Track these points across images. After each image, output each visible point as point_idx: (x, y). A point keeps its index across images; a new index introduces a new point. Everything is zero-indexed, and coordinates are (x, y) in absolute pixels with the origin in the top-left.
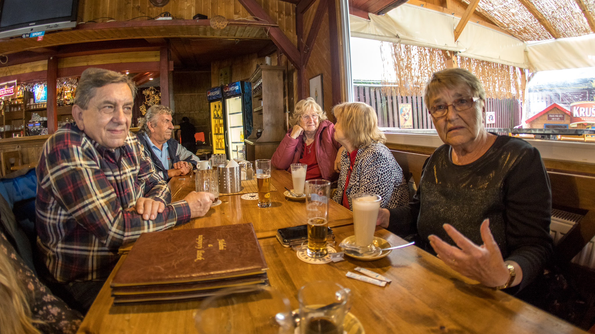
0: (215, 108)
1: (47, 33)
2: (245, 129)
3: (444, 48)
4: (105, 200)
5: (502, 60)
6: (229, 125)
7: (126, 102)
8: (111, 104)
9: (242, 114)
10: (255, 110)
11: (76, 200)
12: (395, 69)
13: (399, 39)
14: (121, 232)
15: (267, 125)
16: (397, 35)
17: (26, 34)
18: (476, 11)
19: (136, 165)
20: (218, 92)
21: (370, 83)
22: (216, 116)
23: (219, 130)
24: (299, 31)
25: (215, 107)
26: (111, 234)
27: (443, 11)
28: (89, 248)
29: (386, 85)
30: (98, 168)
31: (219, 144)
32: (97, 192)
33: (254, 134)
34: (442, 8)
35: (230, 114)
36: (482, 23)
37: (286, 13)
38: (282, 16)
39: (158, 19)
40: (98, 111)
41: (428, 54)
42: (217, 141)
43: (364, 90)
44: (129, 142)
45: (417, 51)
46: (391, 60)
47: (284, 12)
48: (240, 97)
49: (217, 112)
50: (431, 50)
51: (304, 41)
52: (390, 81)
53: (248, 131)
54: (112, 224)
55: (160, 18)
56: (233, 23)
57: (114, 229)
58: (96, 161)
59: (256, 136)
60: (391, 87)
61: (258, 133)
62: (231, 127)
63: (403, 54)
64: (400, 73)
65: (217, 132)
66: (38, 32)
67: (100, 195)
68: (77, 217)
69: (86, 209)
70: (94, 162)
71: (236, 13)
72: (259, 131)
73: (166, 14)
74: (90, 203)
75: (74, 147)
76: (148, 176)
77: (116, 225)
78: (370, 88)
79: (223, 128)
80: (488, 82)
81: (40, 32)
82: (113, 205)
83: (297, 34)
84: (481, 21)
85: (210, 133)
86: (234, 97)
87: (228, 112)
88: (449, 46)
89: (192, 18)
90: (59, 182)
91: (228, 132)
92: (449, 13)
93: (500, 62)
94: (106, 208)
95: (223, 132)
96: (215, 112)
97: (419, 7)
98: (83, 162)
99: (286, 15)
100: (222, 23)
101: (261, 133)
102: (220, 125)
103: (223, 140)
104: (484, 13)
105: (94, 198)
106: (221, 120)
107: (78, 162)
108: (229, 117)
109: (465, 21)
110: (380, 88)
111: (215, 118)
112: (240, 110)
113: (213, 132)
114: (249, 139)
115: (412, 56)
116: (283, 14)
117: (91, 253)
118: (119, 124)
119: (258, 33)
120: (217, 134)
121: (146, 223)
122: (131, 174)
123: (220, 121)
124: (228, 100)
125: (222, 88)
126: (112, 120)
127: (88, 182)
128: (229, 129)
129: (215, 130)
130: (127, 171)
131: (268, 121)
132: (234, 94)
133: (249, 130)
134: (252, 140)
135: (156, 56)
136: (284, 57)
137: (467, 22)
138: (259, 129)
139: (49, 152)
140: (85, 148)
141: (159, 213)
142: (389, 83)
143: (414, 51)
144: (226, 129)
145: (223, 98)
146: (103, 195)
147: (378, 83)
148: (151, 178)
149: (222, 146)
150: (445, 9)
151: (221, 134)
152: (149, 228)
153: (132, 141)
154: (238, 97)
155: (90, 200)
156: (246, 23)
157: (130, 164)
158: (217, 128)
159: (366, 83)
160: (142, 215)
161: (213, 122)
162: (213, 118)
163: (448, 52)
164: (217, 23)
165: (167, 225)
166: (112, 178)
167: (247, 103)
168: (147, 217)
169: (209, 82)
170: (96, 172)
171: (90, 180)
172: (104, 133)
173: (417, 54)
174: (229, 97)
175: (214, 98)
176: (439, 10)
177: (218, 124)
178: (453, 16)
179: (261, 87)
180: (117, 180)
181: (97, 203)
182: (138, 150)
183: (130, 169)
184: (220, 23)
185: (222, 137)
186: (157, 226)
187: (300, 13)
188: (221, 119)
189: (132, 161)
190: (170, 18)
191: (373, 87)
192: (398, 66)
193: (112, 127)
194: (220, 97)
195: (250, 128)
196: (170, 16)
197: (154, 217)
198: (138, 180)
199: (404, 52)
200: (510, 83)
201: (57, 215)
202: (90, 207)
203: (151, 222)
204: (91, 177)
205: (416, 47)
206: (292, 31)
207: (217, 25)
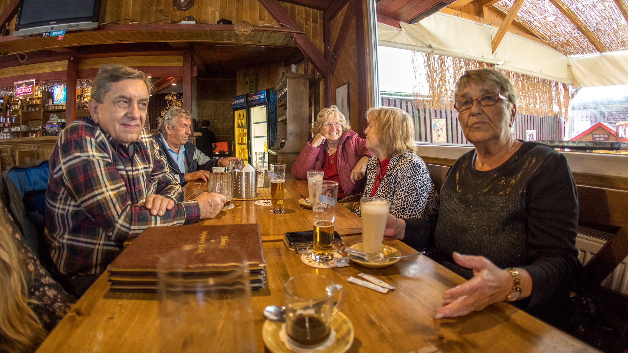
0: (239, 117)
1: (68, 32)
2: (269, 139)
3: (481, 60)
4: (115, 192)
5: (544, 75)
6: (253, 134)
7: (141, 97)
8: (127, 99)
9: (266, 123)
10: (280, 119)
11: (86, 190)
12: (428, 81)
13: (432, 50)
14: (127, 225)
15: (291, 135)
16: (430, 45)
17: (46, 33)
18: (514, 21)
19: (149, 163)
20: (242, 101)
21: (401, 95)
22: (240, 125)
23: (242, 139)
24: (326, 39)
25: (240, 115)
26: (118, 226)
27: (479, 21)
28: (95, 241)
29: (418, 98)
30: (110, 161)
31: (242, 154)
32: (107, 184)
33: (277, 144)
34: (478, 18)
35: (254, 123)
36: (521, 35)
37: (313, 20)
38: (309, 23)
39: (181, 23)
40: (112, 105)
41: (463, 66)
42: (240, 151)
43: (395, 102)
44: (144, 140)
45: (452, 63)
46: (423, 71)
47: (311, 20)
48: (265, 107)
49: (241, 120)
50: (467, 62)
51: (331, 49)
52: (422, 94)
53: (272, 142)
54: (119, 217)
55: (183, 22)
56: (257, 28)
57: (121, 221)
58: (108, 153)
59: (280, 147)
60: (423, 101)
61: (282, 143)
62: (255, 137)
63: (437, 66)
64: (433, 85)
65: (240, 142)
66: (59, 31)
67: (110, 187)
68: (85, 207)
69: (95, 199)
70: (106, 155)
71: (261, 19)
72: (283, 141)
73: (190, 18)
74: (100, 194)
75: (88, 138)
76: (161, 176)
77: (123, 217)
78: (401, 100)
79: (246, 137)
80: (528, 98)
81: (61, 31)
82: (122, 198)
83: (324, 41)
84: (520, 32)
85: (233, 142)
86: (259, 106)
87: (252, 122)
88: (486, 57)
89: (216, 23)
90: (71, 171)
91: (251, 142)
92: (486, 23)
93: (541, 76)
94: (115, 200)
95: (246, 142)
96: (239, 121)
97: (454, 16)
98: (95, 154)
99: (313, 23)
100: (246, 29)
101: (284, 143)
102: (244, 134)
103: (247, 150)
104: (524, 23)
105: (104, 189)
106: (245, 130)
107: (91, 153)
108: (253, 126)
109: (503, 32)
110: (410, 100)
111: (239, 127)
112: (265, 120)
113: (237, 142)
114: (273, 150)
115: (446, 68)
116: (309, 21)
117: (97, 247)
118: (133, 119)
119: (284, 40)
120: (240, 144)
121: (153, 218)
122: (143, 171)
123: (243, 130)
124: (252, 109)
125: (247, 96)
126: (126, 115)
127: (99, 173)
128: (253, 139)
129: (239, 139)
130: (139, 167)
131: (292, 130)
132: (259, 103)
133: (274, 141)
134: (276, 150)
135: (179, 61)
136: (311, 65)
137: (505, 33)
138: (283, 139)
139: (63, 142)
140: (98, 140)
141: (167, 210)
142: (421, 96)
143: (449, 62)
144: (249, 139)
145: (248, 106)
146: (113, 187)
147: (410, 96)
148: (164, 177)
149: (245, 157)
150: (481, 18)
151: (244, 144)
152: (156, 223)
153: (147, 140)
154: (263, 106)
155: (100, 191)
156: (272, 29)
157: (143, 161)
158: (240, 138)
159: (397, 95)
160: (150, 210)
161: (237, 131)
162: (237, 127)
163: (484, 64)
164: (242, 29)
165: (175, 223)
166: (124, 173)
167: (272, 113)
168: (155, 212)
169: (234, 90)
170: (107, 165)
171: (101, 172)
172: (118, 127)
173: (452, 66)
174: (254, 106)
175: (238, 106)
176: (475, 20)
177: (242, 133)
178: (490, 26)
179: (286, 96)
180: (128, 175)
181: (106, 194)
182: (153, 148)
183: (143, 166)
184: (245, 29)
185: (245, 147)
186: (164, 223)
187: (327, 20)
188: (245, 128)
189: (145, 158)
190: (194, 22)
191: (404, 100)
192: (431, 78)
193: (126, 121)
194: (245, 105)
195: (275, 139)
196: (193, 20)
197: (162, 213)
198: (150, 178)
199: (438, 64)
200: (552, 100)
201: (66, 205)
202: (99, 197)
203: (158, 218)
204: (103, 169)
205: (451, 58)
206: (319, 38)
207: (241, 30)
